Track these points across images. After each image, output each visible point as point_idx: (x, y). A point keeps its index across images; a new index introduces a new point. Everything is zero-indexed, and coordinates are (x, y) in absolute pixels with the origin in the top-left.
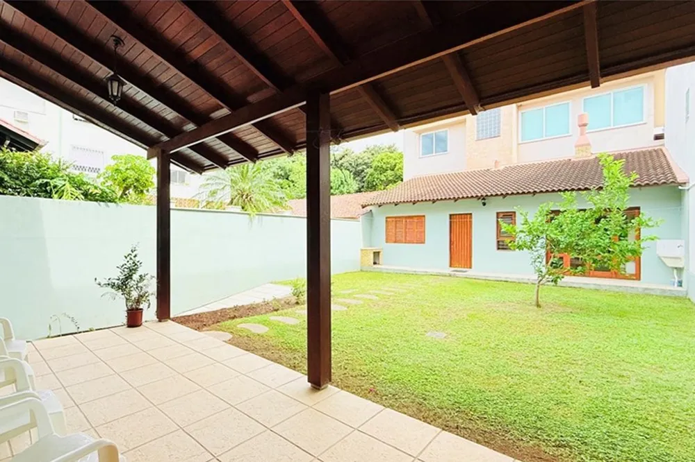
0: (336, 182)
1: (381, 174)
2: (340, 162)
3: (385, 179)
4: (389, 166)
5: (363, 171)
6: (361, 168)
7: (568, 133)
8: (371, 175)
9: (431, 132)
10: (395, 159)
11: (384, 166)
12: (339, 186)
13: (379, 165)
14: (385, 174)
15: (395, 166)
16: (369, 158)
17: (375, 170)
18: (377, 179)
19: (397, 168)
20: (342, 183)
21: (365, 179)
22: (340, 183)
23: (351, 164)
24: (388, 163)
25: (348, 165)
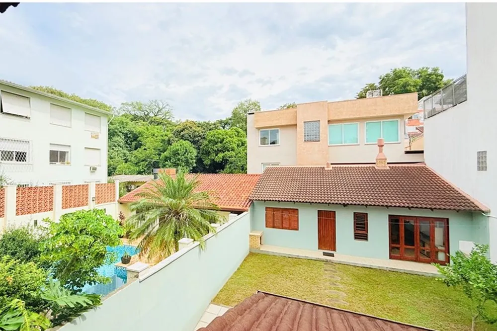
0: (182, 150)
1: (213, 145)
2: (182, 134)
3: (216, 149)
4: (219, 140)
5: (198, 141)
6: (197, 139)
7: (357, 142)
8: (206, 145)
9: (267, 129)
10: (223, 135)
11: (216, 140)
12: (185, 153)
13: (213, 138)
14: (217, 146)
15: (223, 140)
16: (202, 132)
17: (209, 142)
18: (211, 148)
19: (225, 141)
20: (186, 151)
21: (201, 147)
22: (185, 151)
23: (190, 136)
24: (219, 138)
25: (188, 136)
